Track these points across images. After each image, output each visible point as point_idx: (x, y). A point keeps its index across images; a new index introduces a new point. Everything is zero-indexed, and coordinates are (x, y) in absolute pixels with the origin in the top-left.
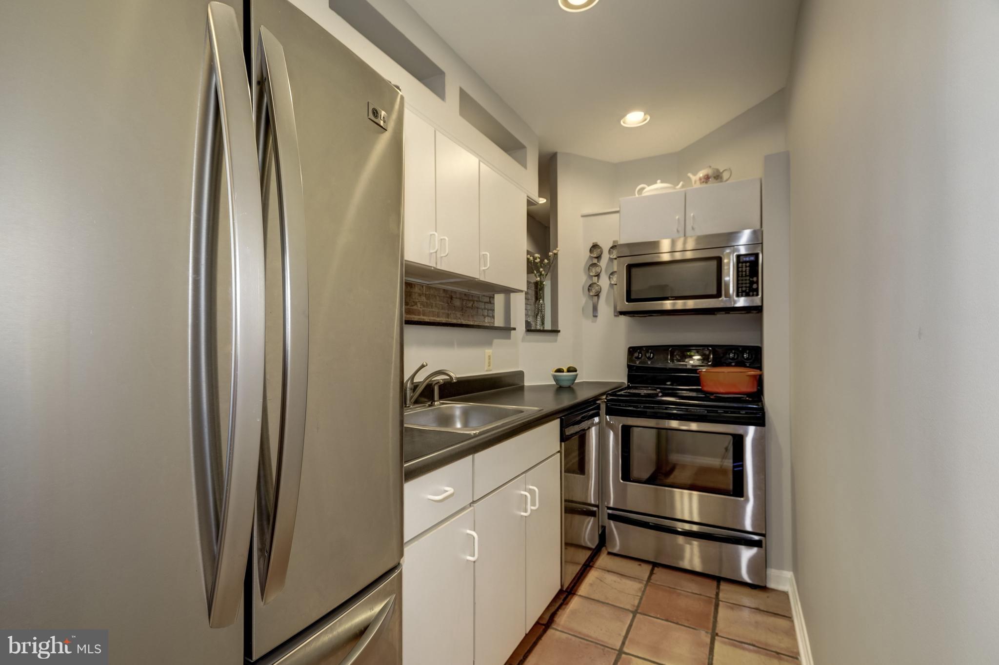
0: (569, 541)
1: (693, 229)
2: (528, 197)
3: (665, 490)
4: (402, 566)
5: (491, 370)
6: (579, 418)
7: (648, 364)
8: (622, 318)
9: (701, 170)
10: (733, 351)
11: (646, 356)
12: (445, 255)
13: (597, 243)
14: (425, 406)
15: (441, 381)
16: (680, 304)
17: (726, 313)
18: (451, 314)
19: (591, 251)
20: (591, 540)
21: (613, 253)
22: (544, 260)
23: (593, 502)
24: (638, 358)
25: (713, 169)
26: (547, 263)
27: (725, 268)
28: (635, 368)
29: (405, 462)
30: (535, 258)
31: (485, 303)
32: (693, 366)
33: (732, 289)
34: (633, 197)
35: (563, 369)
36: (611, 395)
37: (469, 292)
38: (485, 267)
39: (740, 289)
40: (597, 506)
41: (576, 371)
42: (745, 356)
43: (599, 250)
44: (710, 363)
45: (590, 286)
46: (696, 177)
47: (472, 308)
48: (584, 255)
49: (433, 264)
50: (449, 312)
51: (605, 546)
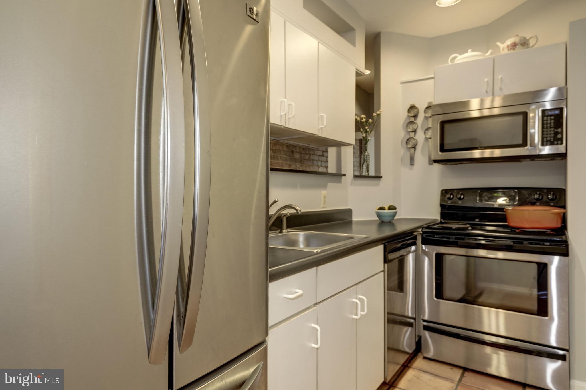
0: (391, 346)
1: (501, 89)
2: (356, 69)
3: (473, 307)
4: (267, 342)
5: (326, 208)
6: (399, 245)
7: (458, 203)
8: (436, 165)
9: (509, 39)
10: (538, 193)
11: (457, 197)
12: (292, 117)
13: (414, 104)
14: (276, 232)
15: (288, 214)
16: (487, 153)
17: (532, 160)
18: (292, 165)
19: (409, 111)
20: (409, 346)
21: (427, 112)
22: (369, 120)
23: (410, 315)
24: (449, 199)
25: (520, 37)
26: (371, 122)
27: (530, 122)
28: (447, 207)
29: (269, 268)
30: (361, 119)
31: (319, 156)
32: (499, 205)
33: (537, 139)
34: (447, 65)
35: (384, 208)
36: (426, 228)
37: (308, 146)
38: (322, 125)
39: (545, 139)
40: (415, 319)
41: (395, 209)
42: (549, 197)
43: (416, 110)
44: (516, 203)
45: (408, 140)
46: (503, 46)
47: (309, 160)
48: (403, 115)
49: (283, 124)
50: (291, 163)
51: (421, 352)
